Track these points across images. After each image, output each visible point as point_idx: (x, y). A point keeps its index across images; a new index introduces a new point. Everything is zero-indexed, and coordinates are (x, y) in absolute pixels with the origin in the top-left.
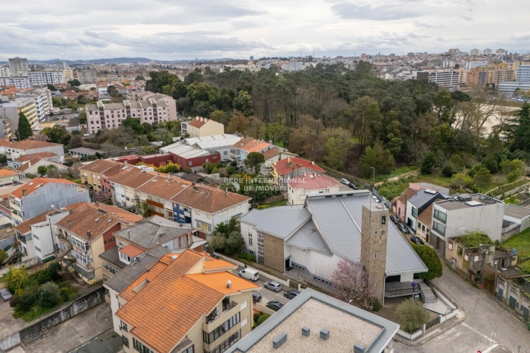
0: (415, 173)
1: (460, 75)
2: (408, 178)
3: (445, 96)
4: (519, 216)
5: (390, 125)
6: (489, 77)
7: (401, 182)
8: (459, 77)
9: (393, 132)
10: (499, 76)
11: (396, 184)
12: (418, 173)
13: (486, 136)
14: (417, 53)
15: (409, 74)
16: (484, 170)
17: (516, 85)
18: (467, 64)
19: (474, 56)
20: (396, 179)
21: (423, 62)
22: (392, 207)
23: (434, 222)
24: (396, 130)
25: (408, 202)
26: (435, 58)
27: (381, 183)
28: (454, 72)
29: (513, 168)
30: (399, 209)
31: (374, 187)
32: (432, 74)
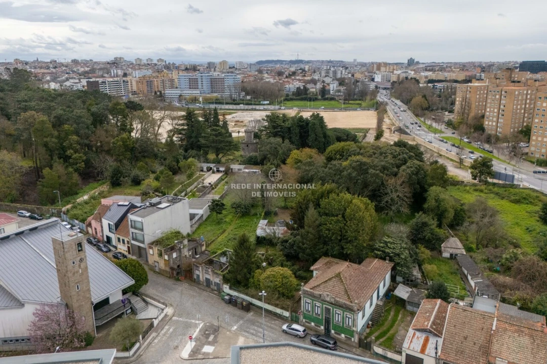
0: (105, 188)
1: (129, 84)
2: (99, 194)
3: (119, 107)
4: (200, 207)
5: (67, 142)
6: (156, 85)
7: (92, 200)
8: (130, 86)
9: (72, 149)
10: (163, 84)
11: (86, 203)
12: (108, 187)
13: (164, 141)
14: (82, 60)
15: (77, 83)
16: (167, 173)
17: (178, 92)
18: (134, 72)
19: (138, 65)
20: (86, 197)
21: (90, 70)
22: (87, 228)
23: (132, 233)
24: (75, 145)
25: (103, 220)
26: (102, 66)
27: (69, 206)
28: (124, 81)
29: (189, 167)
30: (95, 229)
31: (61, 212)
32: (103, 82)
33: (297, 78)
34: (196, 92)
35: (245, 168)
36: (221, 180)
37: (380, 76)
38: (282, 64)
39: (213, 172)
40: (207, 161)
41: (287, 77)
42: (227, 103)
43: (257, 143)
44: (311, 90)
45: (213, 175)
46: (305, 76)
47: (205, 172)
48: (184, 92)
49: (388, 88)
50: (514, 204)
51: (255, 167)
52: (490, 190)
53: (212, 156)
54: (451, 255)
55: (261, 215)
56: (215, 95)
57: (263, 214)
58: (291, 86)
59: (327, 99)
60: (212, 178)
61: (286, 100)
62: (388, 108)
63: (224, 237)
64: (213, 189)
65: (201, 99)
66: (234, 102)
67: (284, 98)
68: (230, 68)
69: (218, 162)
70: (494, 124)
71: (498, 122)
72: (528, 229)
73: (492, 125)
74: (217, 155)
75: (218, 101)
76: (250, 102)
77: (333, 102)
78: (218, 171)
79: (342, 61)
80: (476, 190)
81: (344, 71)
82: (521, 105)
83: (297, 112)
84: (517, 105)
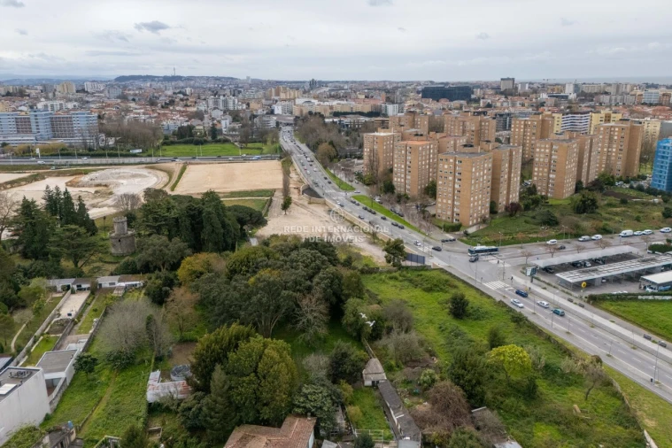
4: (60, 366)
33: (177, 108)
34: (28, 139)
35: (120, 281)
36: (86, 304)
37: (280, 107)
38: (153, 80)
39: (73, 292)
40: (61, 275)
41: (162, 107)
42: (81, 155)
43: (132, 235)
44: (197, 127)
45: (73, 296)
46: (186, 106)
47: (59, 292)
48: (9, 139)
49: (291, 124)
50: (426, 293)
51: (134, 277)
52: (404, 276)
53: (67, 264)
54: (373, 382)
55: (149, 361)
56: (60, 141)
57: (153, 361)
58: (170, 123)
59: (219, 141)
60: (72, 305)
61: (164, 144)
62: (293, 158)
63: (100, 411)
64: (76, 323)
65: (38, 151)
66: (91, 152)
67: (161, 141)
68: (77, 91)
69: (78, 275)
70: (403, 180)
71: (405, 179)
72: (440, 328)
73: (401, 182)
74: (76, 263)
75: (66, 152)
76: (114, 152)
77: (227, 146)
78: (80, 289)
79: (232, 78)
80: (391, 278)
81: (236, 101)
82: (425, 160)
83: (181, 166)
84: (422, 161)
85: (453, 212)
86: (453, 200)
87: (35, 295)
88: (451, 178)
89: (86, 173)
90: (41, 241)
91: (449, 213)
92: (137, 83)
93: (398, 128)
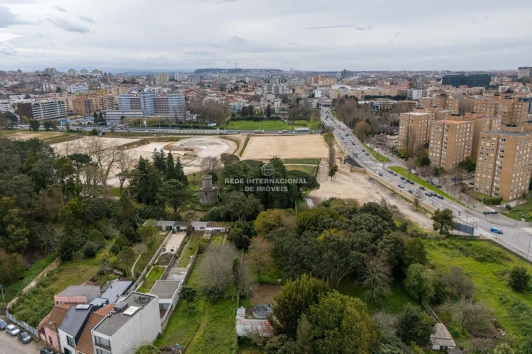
0: (54, 266)
1: (65, 104)
2: (48, 275)
3: (66, 164)
4: (168, 294)
6: (95, 104)
7: (41, 287)
8: (66, 106)
10: (103, 103)
11: (35, 293)
12: (58, 264)
14: (9, 71)
18: (68, 87)
19: (71, 77)
20: (33, 284)
21: (19, 84)
22: (39, 335)
25: (59, 330)
26: (33, 79)
27: (14, 301)
28: (59, 101)
30: (50, 338)
31: (6, 309)
32: (36, 104)
33: (240, 93)
34: (138, 114)
35: (208, 226)
36: (184, 243)
37: (320, 92)
38: (221, 72)
39: (174, 232)
40: (165, 217)
41: (229, 92)
42: (173, 127)
43: (216, 190)
44: (256, 108)
45: (174, 235)
46: (247, 91)
47: (164, 231)
48: (126, 113)
49: (329, 106)
50: (479, 263)
51: (218, 223)
52: (453, 244)
53: (169, 210)
54: (441, 347)
55: (235, 298)
56: (159, 116)
57: (238, 298)
58: (236, 104)
59: (272, 119)
60: (174, 242)
61: (232, 120)
62: (335, 133)
63: (199, 337)
64: (177, 258)
65: (145, 123)
66: (180, 125)
67: (229, 118)
68: (170, 80)
69: (177, 219)
70: (438, 155)
71: (441, 154)
72: (501, 299)
73: (436, 157)
74: (175, 209)
75: (163, 124)
76: (196, 125)
77: (278, 122)
78: (179, 230)
79: (279, 70)
80: (441, 245)
81: (285, 87)
82: (462, 138)
83: (246, 137)
84: (458, 138)
85: (492, 186)
86: (494, 175)
87: (149, 232)
88: (492, 155)
89: (177, 140)
90: (152, 191)
91: (488, 187)
92: (209, 74)
93: (432, 109)
